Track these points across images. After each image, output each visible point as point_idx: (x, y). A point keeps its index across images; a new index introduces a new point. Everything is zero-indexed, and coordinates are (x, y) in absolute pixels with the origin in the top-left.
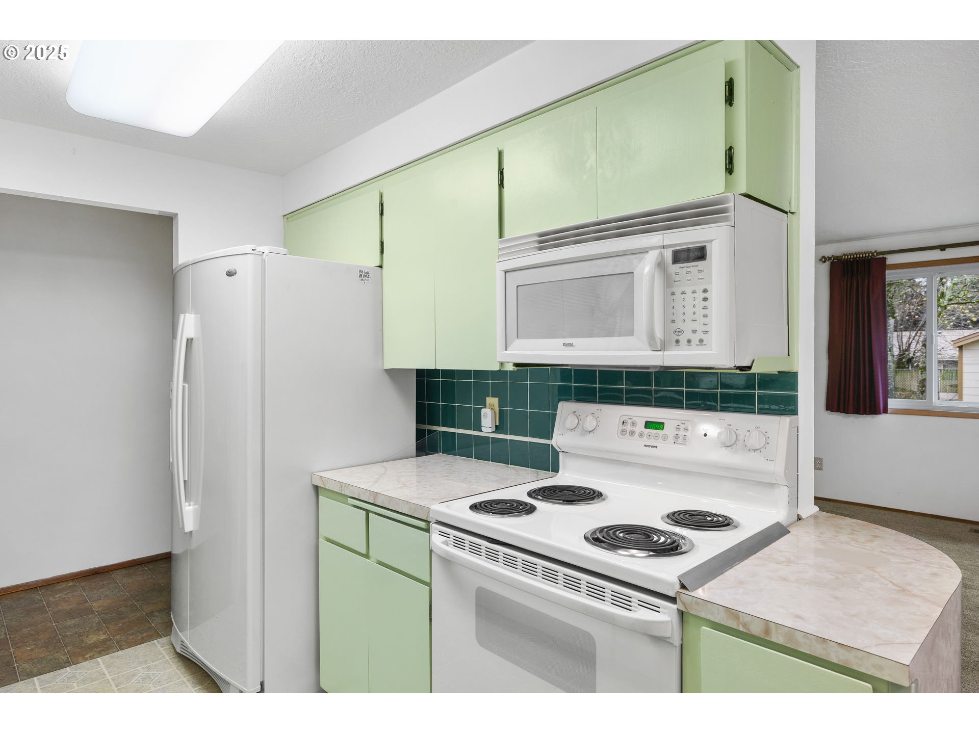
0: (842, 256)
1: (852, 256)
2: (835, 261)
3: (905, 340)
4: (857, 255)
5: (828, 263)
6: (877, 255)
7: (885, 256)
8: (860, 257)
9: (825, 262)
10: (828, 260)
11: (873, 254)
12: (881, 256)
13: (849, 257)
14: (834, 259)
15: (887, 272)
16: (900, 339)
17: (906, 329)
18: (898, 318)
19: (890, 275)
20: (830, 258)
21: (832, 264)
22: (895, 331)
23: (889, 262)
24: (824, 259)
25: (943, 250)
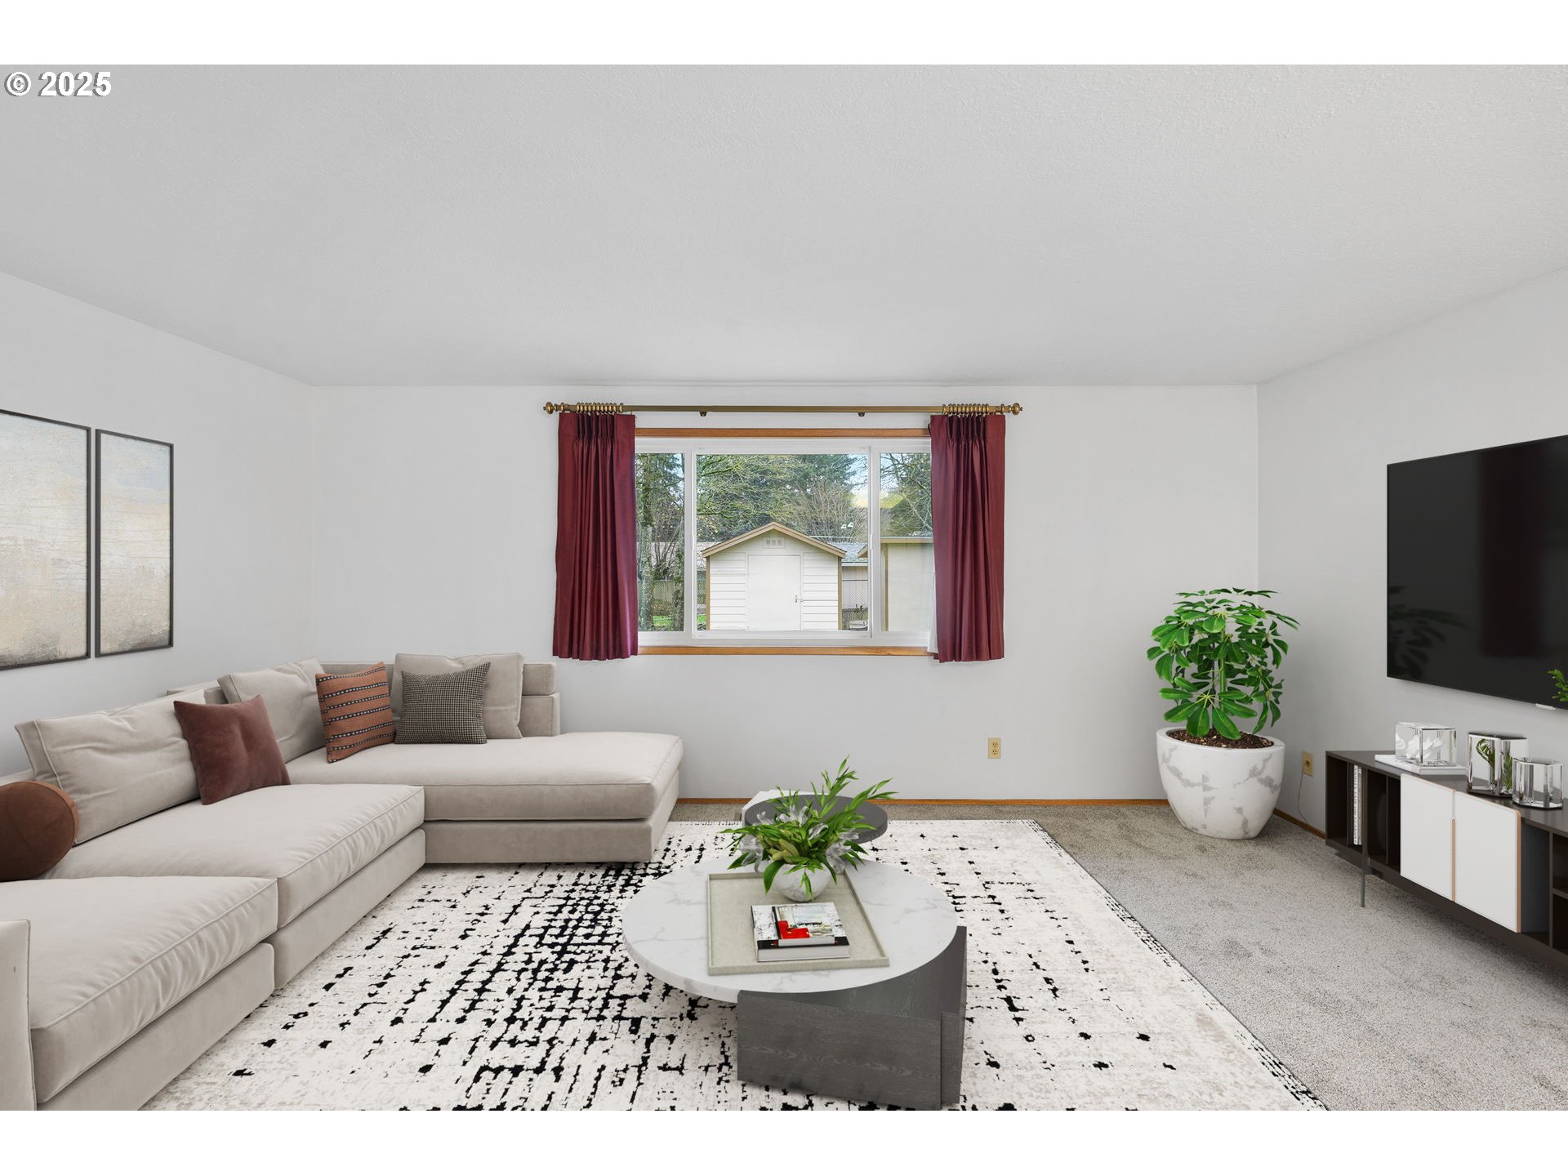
0: (576, 406)
1: (590, 408)
2: (566, 412)
3: (661, 550)
4: (596, 407)
5: (556, 415)
6: (623, 411)
7: (633, 413)
8: (600, 411)
9: (551, 412)
10: (557, 411)
11: (617, 407)
12: (629, 413)
13: (586, 408)
14: (564, 410)
15: (637, 439)
16: (657, 548)
17: (663, 540)
18: (656, 527)
19: (642, 445)
20: (558, 407)
21: (562, 416)
22: (653, 540)
23: (639, 424)
24: (550, 408)
25: (703, 414)
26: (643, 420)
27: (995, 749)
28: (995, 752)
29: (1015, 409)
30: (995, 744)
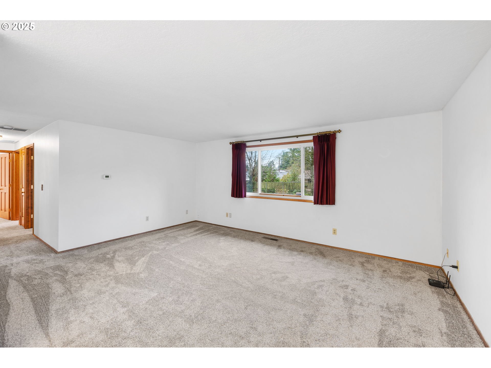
5: (231, 145)
6: (244, 142)
7: (246, 143)
11: (242, 142)
14: (233, 143)
15: (246, 149)
19: (248, 150)
21: (233, 145)
23: (247, 146)
24: (231, 143)
25: (261, 141)
26: (248, 144)
27: (335, 232)
28: (335, 233)
29: (339, 131)
30: (335, 230)
